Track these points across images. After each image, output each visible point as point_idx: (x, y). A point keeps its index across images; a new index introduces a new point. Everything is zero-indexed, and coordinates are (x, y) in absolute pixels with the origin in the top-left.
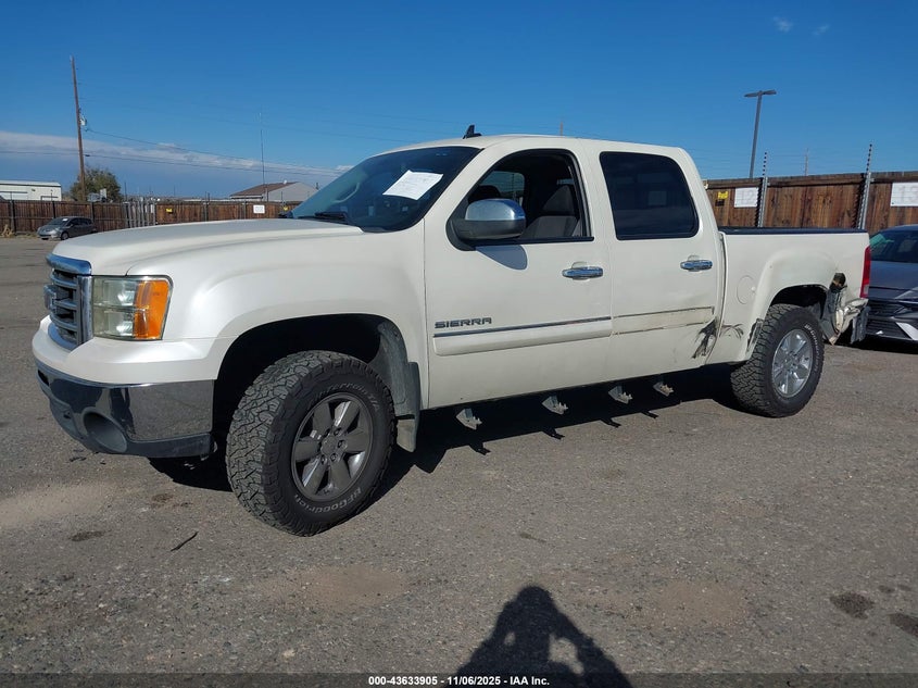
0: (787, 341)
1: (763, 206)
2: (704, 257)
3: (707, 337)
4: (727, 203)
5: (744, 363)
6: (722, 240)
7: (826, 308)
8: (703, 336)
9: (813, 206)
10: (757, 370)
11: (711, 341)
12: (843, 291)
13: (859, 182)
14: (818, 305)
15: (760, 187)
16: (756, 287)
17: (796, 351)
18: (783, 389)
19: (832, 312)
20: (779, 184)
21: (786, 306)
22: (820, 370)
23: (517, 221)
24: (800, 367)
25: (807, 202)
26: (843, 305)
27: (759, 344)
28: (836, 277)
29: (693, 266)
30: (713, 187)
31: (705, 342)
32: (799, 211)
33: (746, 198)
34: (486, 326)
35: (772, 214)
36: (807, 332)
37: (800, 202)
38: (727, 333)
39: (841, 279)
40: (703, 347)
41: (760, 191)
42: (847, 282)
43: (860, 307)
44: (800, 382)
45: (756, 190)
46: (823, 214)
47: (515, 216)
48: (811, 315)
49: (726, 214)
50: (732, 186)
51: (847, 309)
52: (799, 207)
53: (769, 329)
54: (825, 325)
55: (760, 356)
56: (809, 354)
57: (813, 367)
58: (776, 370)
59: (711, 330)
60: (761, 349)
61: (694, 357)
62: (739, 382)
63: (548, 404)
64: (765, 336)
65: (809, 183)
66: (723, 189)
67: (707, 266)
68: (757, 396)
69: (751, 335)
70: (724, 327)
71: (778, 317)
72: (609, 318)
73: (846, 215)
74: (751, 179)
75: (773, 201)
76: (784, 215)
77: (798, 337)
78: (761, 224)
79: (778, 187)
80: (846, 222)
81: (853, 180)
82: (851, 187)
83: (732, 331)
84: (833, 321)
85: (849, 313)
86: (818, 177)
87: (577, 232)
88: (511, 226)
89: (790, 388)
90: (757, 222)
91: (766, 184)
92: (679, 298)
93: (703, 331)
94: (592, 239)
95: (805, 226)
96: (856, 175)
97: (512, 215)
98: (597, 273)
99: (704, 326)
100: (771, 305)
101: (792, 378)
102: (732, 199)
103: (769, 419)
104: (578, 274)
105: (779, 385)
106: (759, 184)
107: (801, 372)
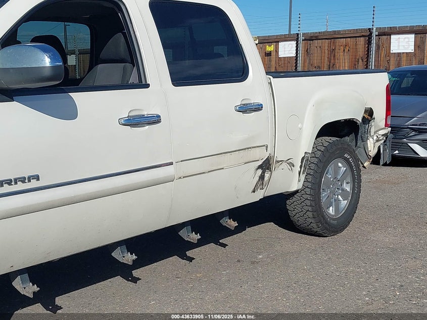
0: (331, 168)
1: (300, 55)
2: (255, 100)
3: (263, 173)
4: (273, 54)
5: (297, 192)
6: (270, 83)
7: (359, 138)
8: (260, 171)
9: (336, 54)
10: (309, 197)
11: (267, 175)
12: (372, 123)
13: (368, 35)
14: (353, 136)
15: (297, 40)
16: (302, 124)
17: (339, 177)
18: (331, 210)
19: (364, 141)
20: (311, 38)
21: (327, 138)
22: (359, 191)
23: (54, 68)
24: (343, 190)
25: (332, 52)
26: (372, 134)
27: (308, 174)
28: (366, 111)
29: (245, 109)
30: (263, 42)
31: (262, 177)
32: (326, 59)
33: (287, 50)
34: (34, 184)
35: (308, 61)
36: (347, 160)
37: (326, 51)
38: (281, 167)
39: (370, 112)
40: (260, 182)
41: (297, 44)
42: (375, 115)
43: (386, 135)
44: (344, 203)
45: (294, 43)
46: (344, 60)
47: (51, 62)
48: (349, 145)
49: (273, 63)
50: (276, 40)
51: (375, 138)
52: (326, 55)
53: (315, 160)
54: (359, 152)
55: (309, 185)
56: (349, 179)
57: (353, 189)
58: (324, 195)
59: (266, 166)
60: (310, 178)
61: (254, 191)
62: (294, 209)
63: (117, 254)
64: (313, 167)
65: (333, 37)
66: (270, 43)
67: (258, 108)
68: (310, 220)
69: (301, 167)
70: (278, 162)
71: (322, 149)
72: (171, 164)
73: (360, 61)
74: (290, 34)
75: (307, 52)
76: (316, 62)
77: (340, 165)
78: (299, 69)
79: (310, 40)
80: (361, 65)
81: (363, 34)
82: (362, 39)
83: (285, 165)
84: (365, 148)
85: (377, 141)
86: (339, 32)
87: (133, 79)
88: (47, 73)
89: (337, 210)
90: (296, 68)
91: (301, 38)
92: (236, 139)
93: (260, 167)
94: (147, 86)
95: (332, 70)
96: (365, 30)
97: (47, 61)
98: (155, 120)
99: (260, 163)
100: (316, 139)
101: (337, 201)
102: (277, 51)
103: (321, 239)
104: (135, 121)
105: (328, 208)
106: (296, 38)
107: (344, 194)
